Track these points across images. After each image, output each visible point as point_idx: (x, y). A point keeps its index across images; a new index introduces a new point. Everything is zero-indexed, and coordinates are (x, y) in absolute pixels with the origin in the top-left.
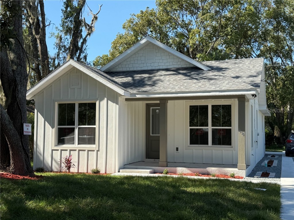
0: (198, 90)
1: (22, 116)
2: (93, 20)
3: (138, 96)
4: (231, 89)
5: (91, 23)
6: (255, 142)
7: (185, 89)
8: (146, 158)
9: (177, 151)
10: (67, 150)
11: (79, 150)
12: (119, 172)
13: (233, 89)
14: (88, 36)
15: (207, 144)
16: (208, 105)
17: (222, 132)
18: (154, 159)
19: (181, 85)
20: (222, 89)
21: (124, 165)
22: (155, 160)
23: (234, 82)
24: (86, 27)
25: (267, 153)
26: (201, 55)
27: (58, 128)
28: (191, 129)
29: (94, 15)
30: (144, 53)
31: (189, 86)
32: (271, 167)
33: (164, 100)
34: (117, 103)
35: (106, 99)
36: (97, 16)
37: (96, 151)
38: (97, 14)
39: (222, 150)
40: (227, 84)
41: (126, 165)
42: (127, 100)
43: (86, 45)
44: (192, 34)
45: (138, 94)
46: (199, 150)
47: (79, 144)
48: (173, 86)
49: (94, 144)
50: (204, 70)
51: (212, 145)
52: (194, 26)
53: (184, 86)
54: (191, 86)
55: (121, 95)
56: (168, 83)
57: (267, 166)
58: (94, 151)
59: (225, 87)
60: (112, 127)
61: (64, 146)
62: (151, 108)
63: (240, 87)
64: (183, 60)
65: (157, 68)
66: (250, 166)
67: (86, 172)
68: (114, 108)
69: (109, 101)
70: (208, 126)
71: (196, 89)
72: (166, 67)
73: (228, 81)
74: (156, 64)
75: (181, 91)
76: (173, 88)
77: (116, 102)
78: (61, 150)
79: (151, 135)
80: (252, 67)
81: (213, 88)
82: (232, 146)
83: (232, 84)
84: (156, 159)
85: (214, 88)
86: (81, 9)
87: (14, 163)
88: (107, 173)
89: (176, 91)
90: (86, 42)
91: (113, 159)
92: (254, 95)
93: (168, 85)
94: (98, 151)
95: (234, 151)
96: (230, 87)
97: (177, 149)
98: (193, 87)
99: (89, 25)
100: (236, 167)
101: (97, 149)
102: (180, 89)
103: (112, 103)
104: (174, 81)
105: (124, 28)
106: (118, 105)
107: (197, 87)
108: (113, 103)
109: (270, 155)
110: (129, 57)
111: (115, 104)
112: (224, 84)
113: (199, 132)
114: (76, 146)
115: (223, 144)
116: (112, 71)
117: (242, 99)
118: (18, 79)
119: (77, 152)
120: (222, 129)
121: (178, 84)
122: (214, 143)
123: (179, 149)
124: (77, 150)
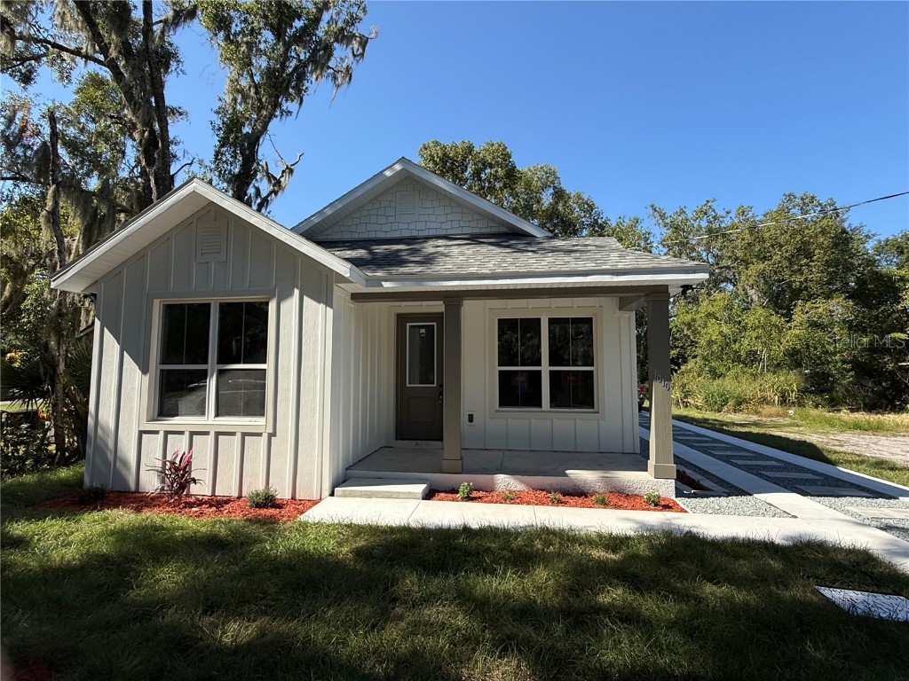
2: (284, 172)
3: (388, 285)
5: (280, 175)
8: (397, 439)
9: (469, 423)
10: (182, 433)
11: (218, 434)
12: (332, 494)
14: (273, 195)
15: (539, 404)
16: (540, 319)
17: (572, 378)
18: (415, 442)
22: (417, 444)
24: (270, 181)
27: (162, 371)
28: (500, 372)
29: (287, 165)
30: (394, 200)
33: (454, 299)
34: (329, 303)
35: (297, 292)
36: (293, 167)
37: (265, 436)
38: (292, 164)
39: (574, 420)
41: (350, 467)
42: (356, 297)
43: (268, 210)
46: (520, 420)
47: (217, 415)
48: (479, 263)
49: (262, 414)
51: (551, 407)
55: (341, 279)
58: (260, 435)
60: (314, 368)
61: (176, 420)
62: (408, 324)
65: (422, 234)
67: (237, 495)
68: (320, 317)
69: (306, 299)
70: (541, 365)
72: (444, 233)
74: (420, 226)
76: (480, 266)
77: (325, 297)
78: (167, 433)
79: (408, 385)
82: (596, 409)
84: (420, 442)
86: (258, 139)
88: (297, 498)
89: (493, 271)
90: (267, 205)
91: (316, 459)
92: (689, 286)
94: (273, 435)
95: (601, 421)
97: (471, 418)
99: (275, 178)
101: (270, 430)
103: (314, 303)
106: (331, 307)
108: (318, 304)
111: (322, 306)
113: (521, 378)
114: (210, 420)
119: (211, 438)
120: (573, 371)
122: (555, 402)
123: (475, 418)
124: (212, 434)
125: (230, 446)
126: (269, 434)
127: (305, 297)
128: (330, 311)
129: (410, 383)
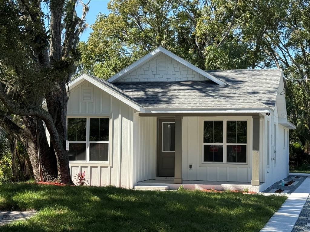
0: (215, 107)
1: (64, 134)
2: (84, 13)
3: (153, 112)
4: (246, 107)
5: (83, 17)
6: (272, 159)
7: (201, 106)
8: (157, 176)
9: (190, 169)
10: (78, 167)
11: (91, 167)
12: (134, 188)
13: (248, 107)
15: (222, 161)
16: (223, 121)
17: (237, 149)
19: (197, 101)
20: (238, 107)
21: (137, 182)
22: (166, 178)
23: (249, 100)
25: (291, 174)
26: (210, 48)
28: (205, 145)
29: (85, 5)
30: (156, 64)
31: (204, 103)
32: (288, 186)
33: (179, 117)
34: (132, 120)
35: (120, 116)
36: (88, 6)
37: (109, 168)
38: (88, 4)
39: (237, 168)
40: (243, 102)
41: (139, 182)
42: (140, 115)
44: (200, 23)
45: (153, 110)
46: (213, 167)
47: (90, 160)
48: (189, 102)
49: (107, 160)
50: (219, 85)
51: (227, 162)
52: (201, 5)
53: (200, 103)
54: (207, 103)
55: (136, 111)
56: (183, 99)
57: (284, 185)
58: (107, 167)
59: (240, 105)
60: (127, 143)
61: (75, 162)
62: (162, 123)
63: (254, 105)
64: (197, 73)
66: (264, 183)
68: (129, 125)
70: (223, 143)
71: (212, 106)
73: (243, 99)
74: (168, 76)
75: (197, 108)
76: (189, 104)
77: (130, 118)
78: (72, 167)
79: (162, 151)
80: (269, 80)
81: (228, 106)
82: (247, 163)
83: (247, 102)
85: (230, 105)
87: (61, 175)
89: (192, 108)
90: (78, 40)
91: (128, 176)
92: (268, 113)
93: (183, 101)
94: (112, 167)
95: (249, 168)
96: (245, 105)
97: (191, 166)
98: (209, 104)
99: (80, 20)
100: (251, 184)
101: (111, 165)
102: (197, 106)
103: (126, 119)
104: (189, 96)
105: (109, 8)
106: (133, 121)
107: (213, 104)
109: (294, 176)
110: (139, 68)
111: (129, 121)
112: (239, 102)
113: (214, 149)
114: (87, 162)
115: (238, 161)
116: (119, 81)
117: (256, 117)
118: (61, 102)
120: (237, 145)
121: (194, 99)
122: (229, 160)
123: (192, 166)
124: (89, 167)
125: (96, 171)
126: (110, 167)
127: (123, 117)
128: (132, 123)
129: (163, 151)
